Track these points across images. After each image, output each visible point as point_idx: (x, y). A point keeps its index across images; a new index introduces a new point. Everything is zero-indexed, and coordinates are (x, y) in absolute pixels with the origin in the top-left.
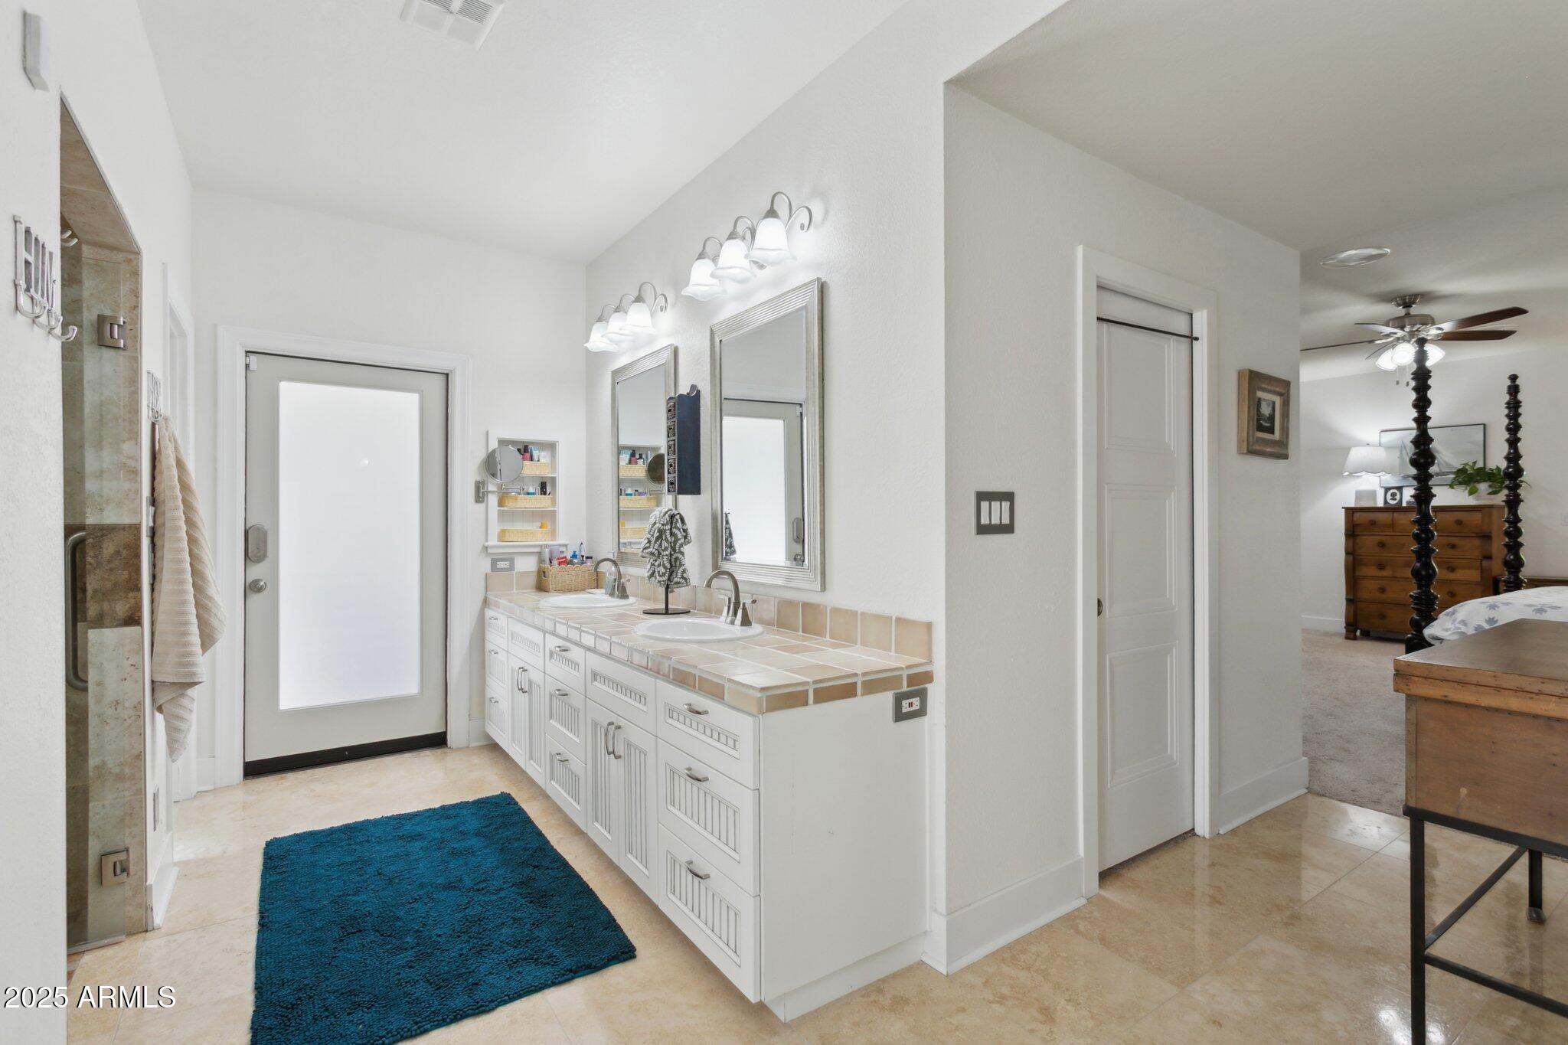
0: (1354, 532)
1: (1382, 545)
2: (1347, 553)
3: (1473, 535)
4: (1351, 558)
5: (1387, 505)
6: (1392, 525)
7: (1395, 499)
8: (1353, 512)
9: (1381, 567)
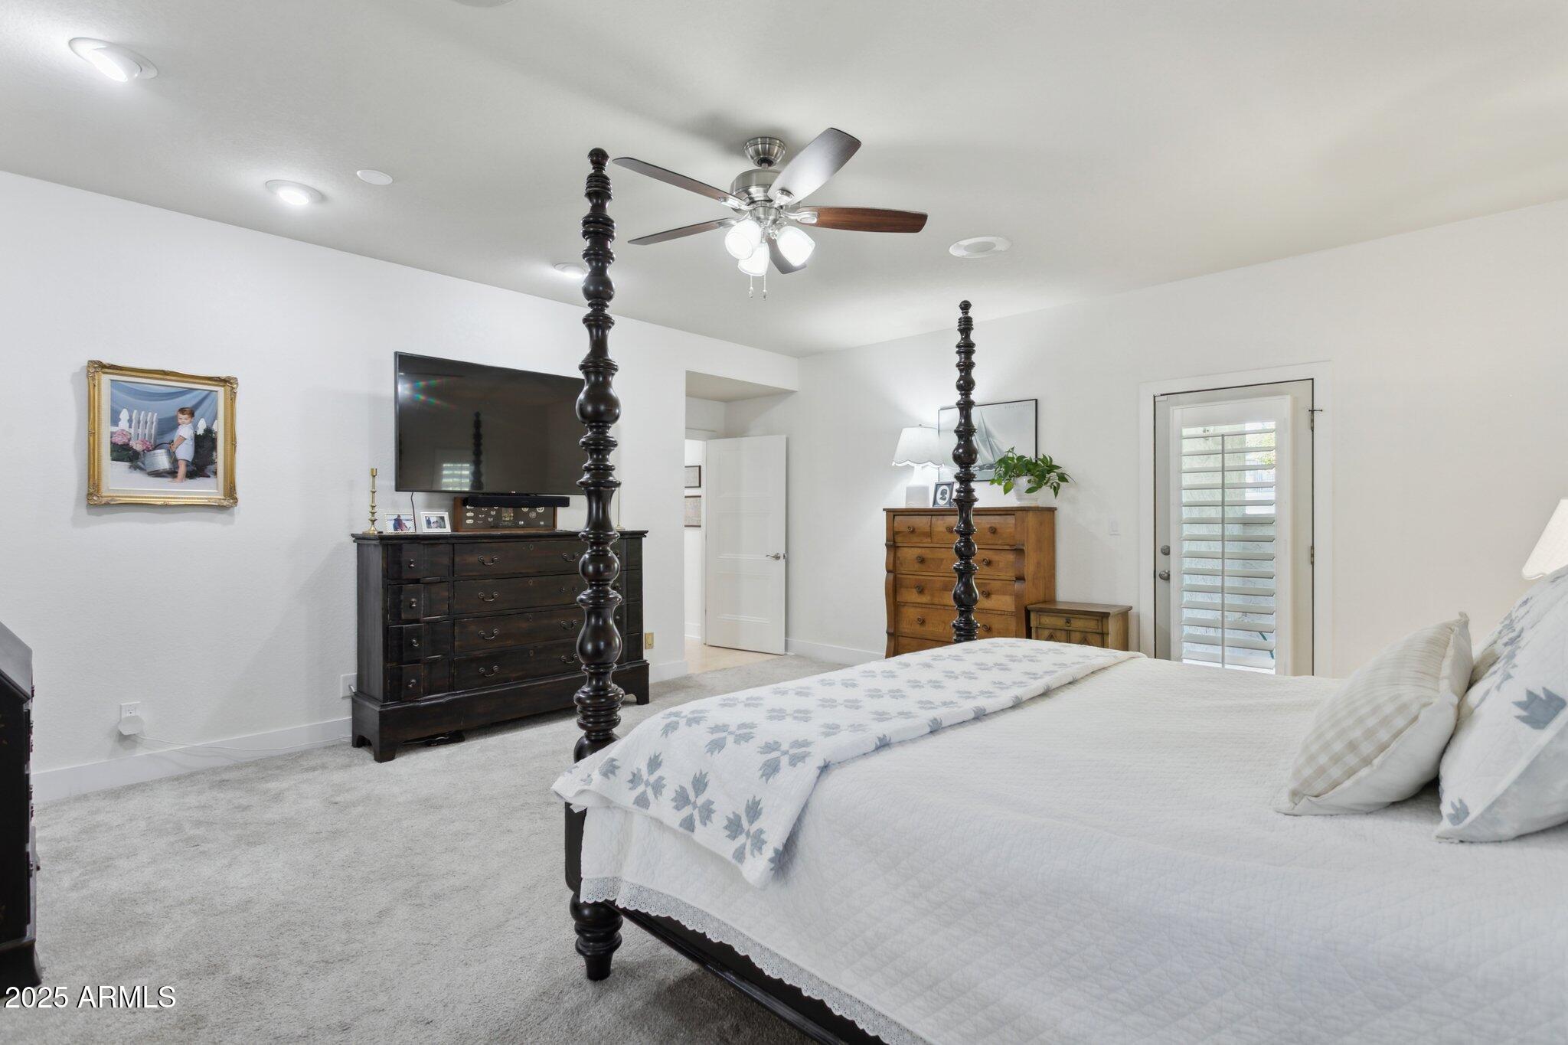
0: (894, 542)
1: (922, 560)
2: (888, 571)
3: (1008, 547)
4: (891, 575)
5: (936, 507)
6: (929, 534)
7: (945, 499)
8: (894, 516)
9: (921, 590)
